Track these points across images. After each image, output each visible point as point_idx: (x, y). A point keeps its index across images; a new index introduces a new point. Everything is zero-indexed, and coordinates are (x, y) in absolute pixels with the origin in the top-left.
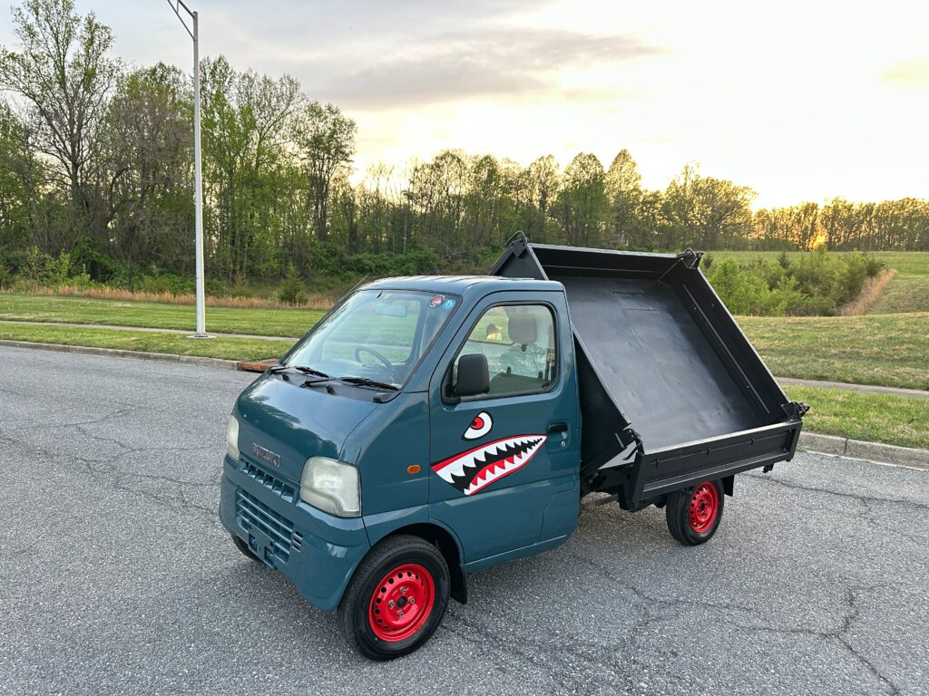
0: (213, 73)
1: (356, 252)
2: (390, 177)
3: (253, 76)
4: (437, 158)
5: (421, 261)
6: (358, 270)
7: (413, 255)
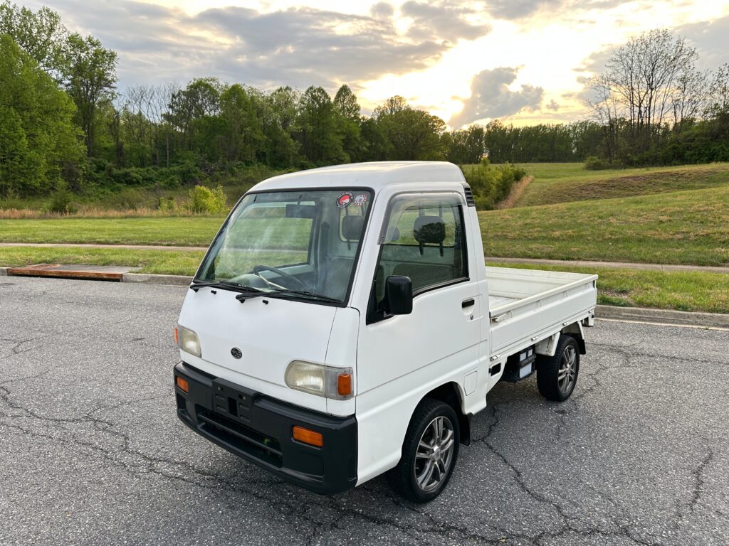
1: (124, 166)
2: (151, 102)
3: (11, 8)
4: (191, 87)
5: (184, 174)
6: (127, 182)
7: (176, 168)
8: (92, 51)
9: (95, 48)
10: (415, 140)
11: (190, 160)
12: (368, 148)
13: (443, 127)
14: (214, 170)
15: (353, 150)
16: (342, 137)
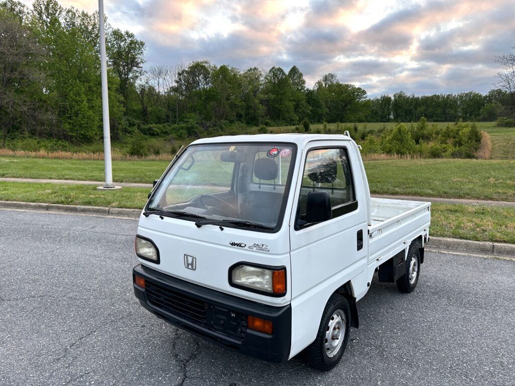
0: (47, 8)
1: (148, 123)
2: (165, 78)
3: (75, 11)
4: (191, 67)
5: (189, 129)
6: (150, 134)
7: (184, 125)
8: (128, 41)
9: (130, 39)
10: (344, 105)
11: (193, 119)
12: (311, 111)
13: (364, 96)
14: (209, 127)
15: (300, 113)
16: (294, 103)
